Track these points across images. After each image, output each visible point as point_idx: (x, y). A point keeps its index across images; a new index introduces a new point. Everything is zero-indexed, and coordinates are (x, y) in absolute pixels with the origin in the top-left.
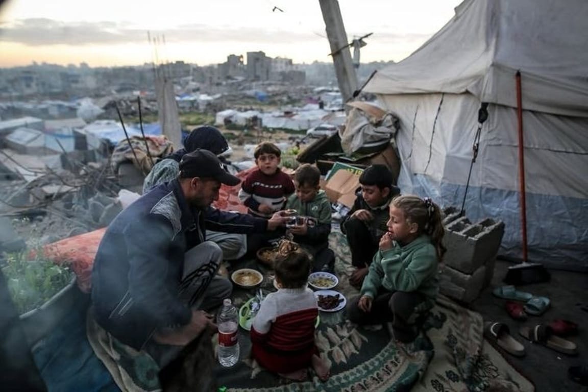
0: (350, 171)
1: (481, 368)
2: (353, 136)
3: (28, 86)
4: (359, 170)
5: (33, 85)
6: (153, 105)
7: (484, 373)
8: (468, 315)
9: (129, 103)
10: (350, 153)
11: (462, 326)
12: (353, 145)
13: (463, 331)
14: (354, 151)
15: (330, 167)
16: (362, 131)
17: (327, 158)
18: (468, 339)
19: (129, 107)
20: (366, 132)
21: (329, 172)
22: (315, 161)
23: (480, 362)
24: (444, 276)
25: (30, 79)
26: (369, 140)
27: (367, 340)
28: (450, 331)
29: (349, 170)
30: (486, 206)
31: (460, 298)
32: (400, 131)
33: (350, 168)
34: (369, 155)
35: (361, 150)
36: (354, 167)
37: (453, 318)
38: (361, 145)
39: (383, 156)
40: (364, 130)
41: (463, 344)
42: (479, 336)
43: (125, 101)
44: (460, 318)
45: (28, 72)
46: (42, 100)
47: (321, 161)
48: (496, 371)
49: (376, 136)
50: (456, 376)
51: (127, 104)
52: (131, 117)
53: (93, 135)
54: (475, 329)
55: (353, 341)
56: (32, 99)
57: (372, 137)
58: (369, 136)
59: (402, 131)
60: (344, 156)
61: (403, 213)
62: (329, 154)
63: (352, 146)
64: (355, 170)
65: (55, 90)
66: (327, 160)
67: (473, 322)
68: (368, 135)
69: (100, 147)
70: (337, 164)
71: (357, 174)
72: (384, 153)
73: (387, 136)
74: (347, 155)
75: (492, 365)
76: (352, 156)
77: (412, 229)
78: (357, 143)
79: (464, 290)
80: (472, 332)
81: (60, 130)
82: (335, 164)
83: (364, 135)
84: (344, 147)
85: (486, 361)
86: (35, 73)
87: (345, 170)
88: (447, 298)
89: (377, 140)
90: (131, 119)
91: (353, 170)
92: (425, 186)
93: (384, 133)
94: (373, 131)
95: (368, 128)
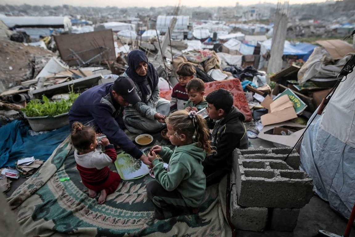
3: (252, 15)
4: (297, 99)
5: (254, 15)
6: (317, 30)
9: (302, 28)
14: (302, 82)
15: (282, 90)
16: (313, 66)
19: (301, 31)
20: (316, 68)
21: (280, 94)
25: (253, 11)
27: (144, 202)
29: (291, 96)
30: (346, 164)
36: (295, 95)
40: (315, 66)
43: (299, 27)
45: (254, 8)
46: (255, 24)
47: (280, 85)
49: (323, 73)
51: (300, 29)
52: (300, 37)
53: (264, 46)
55: (139, 197)
56: (251, 23)
57: (320, 73)
64: (295, 98)
65: (265, 18)
66: (284, 85)
68: (317, 71)
69: (266, 54)
70: (288, 90)
71: (294, 101)
81: (251, 42)
82: (286, 89)
86: (257, 8)
87: (288, 96)
90: (299, 38)
91: (293, 98)
93: (332, 71)
94: (322, 68)
95: (319, 64)
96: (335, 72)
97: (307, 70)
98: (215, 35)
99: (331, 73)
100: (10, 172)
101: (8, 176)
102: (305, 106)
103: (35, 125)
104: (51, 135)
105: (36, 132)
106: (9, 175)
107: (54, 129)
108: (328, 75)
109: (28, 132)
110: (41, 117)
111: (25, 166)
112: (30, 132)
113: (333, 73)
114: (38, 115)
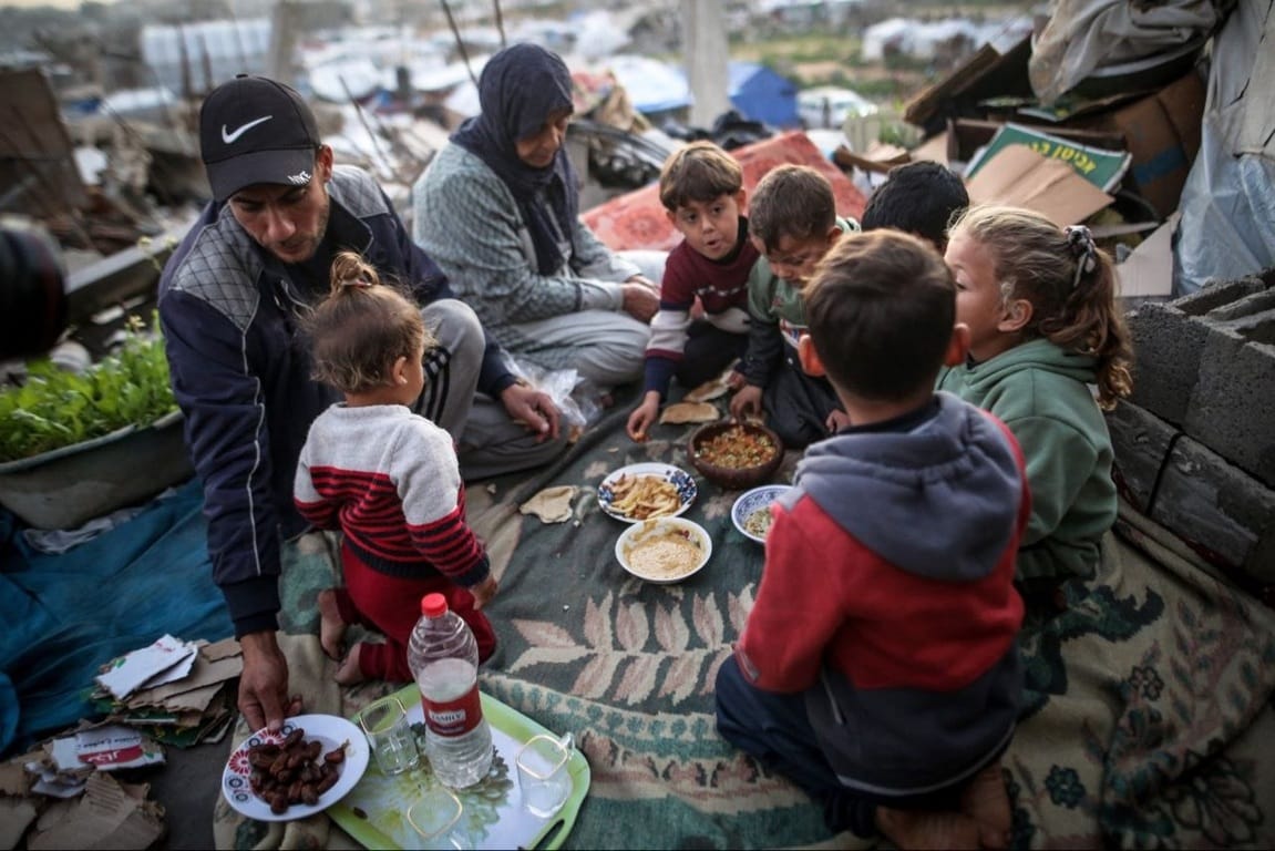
0: (1040, 147)
1: (1198, 796)
2: (1066, 44)
4: (1064, 147)
7: (1200, 814)
8: (1246, 619)
10: (1054, 97)
11: (1207, 650)
12: (1064, 71)
13: (1202, 664)
14: (1063, 89)
15: (984, 137)
16: (1094, 25)
17: (984, 113)
18: (1206, 695)
20: (1107, 27)
21: (980, 153)
22: (950, 123)
23: (1205, 778)
24: (1195, 482)
26: (1113, 54)
28: (1154, 654)
29: (1036, 146)
31: (1238, 561)
32: (1233, 19)
33: (1041, 141)
34: (1106, 102)
35: (1087, 87)
36: (1051, 139)
37: (1187, 618)
38: (1086, 72)
39: (1161, 105)
40: (1104, 20)
41: (1177, 704)
42: (1247, 695)
44: (1215, 622)
47: (963, 122)
48: (1250, 823)
49: (1136, 38)
50: (1076, 789)
54: (1246, 670)
57: (1126, 42)
58: (1117, 41)
59: (1240, 19)
60: (1035, 106)
61: (994, 263)
62: (993, 103)
63: (1059, 75)
64: (1054, 146)
66: (985, 118)
67: (1249, 644)
68: (1113, 36)
70: (1007, 130)
71: (1059, 156)
72: (1164, 95)
73: (1179, 35)
74: (1044, 104)
75: (1251, 800)
76: (1059, 106)
77: (1009, 317)
78: (1074, 66)
79: (1253, 537)
80: (1232, 675)
82: (1001, 129)
83: (1103, 38)
84: (1035, 79)
85: (1234, 782)
87: (1025, 148)
88: (1191, 553)
89: (1141, 51)
91: (1047, 147)
92: (1256, 193)
93: (1169, 27)
94: (1134, 23)
95: (1118, 14)
96: (1178, 27)
97: (1070, 47)
98: (403, 75)
99: (1168, 32)
100: (105, 747)
101: (113, 766)
102: (1124, 158)
103: (54, 495)
104: (171, 520)
105: (68, 529)
106: (108, 761)
107: (163, 490)
108: (1159, 41)
109: (25, 542)
110: (78, 446)
111: (167, 692)
112: (32, 537)
113: (1175, 31)
114: (58, 440)
